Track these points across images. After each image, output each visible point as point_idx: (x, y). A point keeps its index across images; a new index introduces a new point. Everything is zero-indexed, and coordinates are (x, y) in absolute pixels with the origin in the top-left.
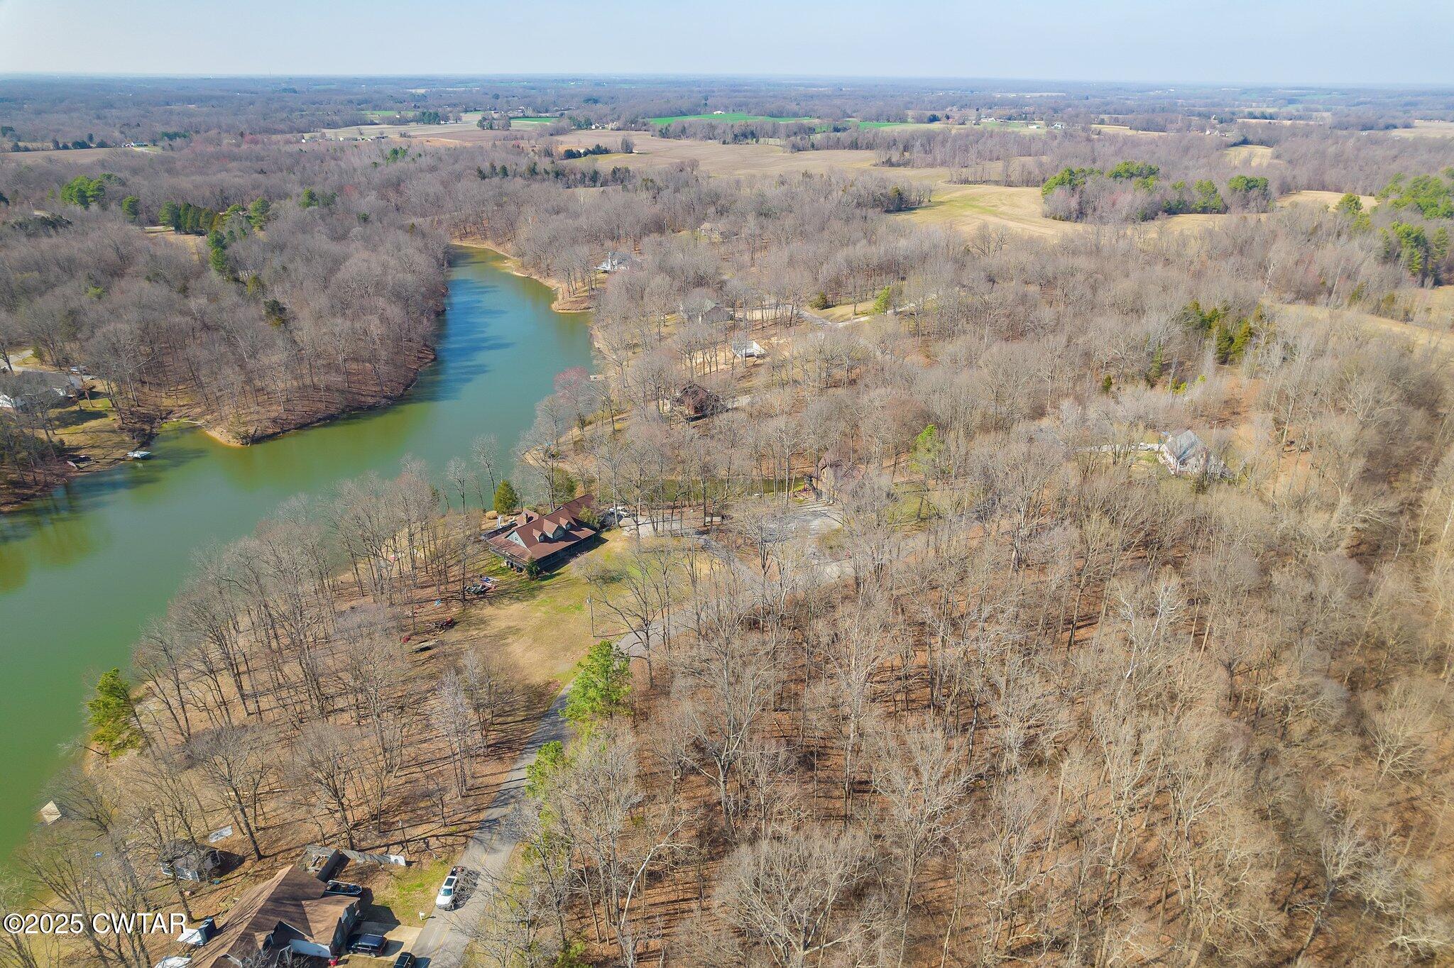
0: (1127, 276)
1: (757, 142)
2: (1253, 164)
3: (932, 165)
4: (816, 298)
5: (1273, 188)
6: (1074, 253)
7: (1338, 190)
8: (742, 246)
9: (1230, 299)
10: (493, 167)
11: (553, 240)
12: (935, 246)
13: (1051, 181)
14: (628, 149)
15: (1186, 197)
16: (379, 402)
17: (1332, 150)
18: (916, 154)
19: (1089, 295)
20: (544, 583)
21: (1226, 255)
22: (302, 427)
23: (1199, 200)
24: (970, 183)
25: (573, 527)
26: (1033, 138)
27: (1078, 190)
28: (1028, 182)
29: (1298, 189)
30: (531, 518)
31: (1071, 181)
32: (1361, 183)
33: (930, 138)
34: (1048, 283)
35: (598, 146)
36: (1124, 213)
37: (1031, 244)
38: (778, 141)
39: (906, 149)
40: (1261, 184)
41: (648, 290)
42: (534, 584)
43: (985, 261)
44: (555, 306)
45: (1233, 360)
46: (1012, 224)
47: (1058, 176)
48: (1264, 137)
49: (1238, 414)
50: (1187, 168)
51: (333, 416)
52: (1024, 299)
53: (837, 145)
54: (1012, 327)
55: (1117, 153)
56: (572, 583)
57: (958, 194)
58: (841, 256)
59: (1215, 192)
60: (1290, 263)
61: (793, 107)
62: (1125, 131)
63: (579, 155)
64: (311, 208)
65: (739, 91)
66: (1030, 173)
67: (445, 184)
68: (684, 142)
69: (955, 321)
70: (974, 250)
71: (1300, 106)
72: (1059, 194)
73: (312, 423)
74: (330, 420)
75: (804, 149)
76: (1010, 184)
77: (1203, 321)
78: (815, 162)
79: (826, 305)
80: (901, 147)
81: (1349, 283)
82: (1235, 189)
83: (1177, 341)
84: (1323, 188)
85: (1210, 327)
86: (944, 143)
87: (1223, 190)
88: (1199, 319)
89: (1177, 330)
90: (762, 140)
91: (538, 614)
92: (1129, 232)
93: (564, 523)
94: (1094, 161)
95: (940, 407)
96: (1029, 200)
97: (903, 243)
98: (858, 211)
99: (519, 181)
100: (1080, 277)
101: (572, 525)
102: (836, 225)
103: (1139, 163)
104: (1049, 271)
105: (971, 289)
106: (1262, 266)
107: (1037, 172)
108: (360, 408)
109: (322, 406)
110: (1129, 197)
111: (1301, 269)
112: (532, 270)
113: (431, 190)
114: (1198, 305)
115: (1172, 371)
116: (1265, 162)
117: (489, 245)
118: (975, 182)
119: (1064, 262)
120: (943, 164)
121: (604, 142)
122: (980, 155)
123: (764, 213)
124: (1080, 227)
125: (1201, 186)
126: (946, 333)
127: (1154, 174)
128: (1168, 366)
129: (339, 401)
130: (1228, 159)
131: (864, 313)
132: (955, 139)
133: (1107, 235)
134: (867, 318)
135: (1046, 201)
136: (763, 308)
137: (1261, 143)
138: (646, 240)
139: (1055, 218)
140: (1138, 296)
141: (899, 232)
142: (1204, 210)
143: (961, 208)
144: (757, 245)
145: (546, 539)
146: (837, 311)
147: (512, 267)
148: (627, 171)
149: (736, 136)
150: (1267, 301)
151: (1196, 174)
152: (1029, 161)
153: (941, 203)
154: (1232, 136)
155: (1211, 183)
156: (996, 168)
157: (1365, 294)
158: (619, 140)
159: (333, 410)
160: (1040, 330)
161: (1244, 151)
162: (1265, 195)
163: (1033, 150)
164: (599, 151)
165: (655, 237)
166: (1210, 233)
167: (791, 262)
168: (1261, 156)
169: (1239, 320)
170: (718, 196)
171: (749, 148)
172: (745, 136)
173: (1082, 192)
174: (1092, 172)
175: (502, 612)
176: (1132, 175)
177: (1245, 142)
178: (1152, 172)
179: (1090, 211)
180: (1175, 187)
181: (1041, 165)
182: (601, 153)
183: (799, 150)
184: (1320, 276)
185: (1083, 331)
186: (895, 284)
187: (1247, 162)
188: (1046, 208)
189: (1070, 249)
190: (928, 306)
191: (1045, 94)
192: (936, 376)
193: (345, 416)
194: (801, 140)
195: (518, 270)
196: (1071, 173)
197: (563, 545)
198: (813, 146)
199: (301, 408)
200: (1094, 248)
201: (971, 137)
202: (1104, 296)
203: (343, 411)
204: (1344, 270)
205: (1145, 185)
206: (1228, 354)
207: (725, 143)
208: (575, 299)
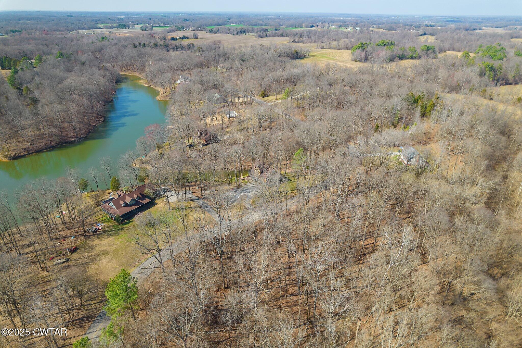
0: (384, 82)
1: (245, 34)
2: (428, 41)
3: (311, 42)
4: (261, 93)
5: (437, 50)
6: (363, 74)
7: (459, 51)
8: (233, 73)
9: (425, 92)
10: (140, 44)
11: (159, 71)
12: (309, 72)
13: (354, 47)
14: (196, 37)
15: (405, 53)
16: (75, 140)
17: (456, 36)
18: (305, 38)
19: (369, 89)
20: (125, 226)
21: (422, 74)
22: (39, 151)
23: (410, 55)
24: (324, 49)
25: (140, 199)
26: (348, 32)
27: (365, 50)
28: (346, 49)
29: (445, 51)
30: (120, 195)
31: (362, 47)
32: (467, 48)
33: (310, 33)
34: (353, 86)
35: (184, 36)
36: (382, 59)
37: (346, 71)
38: (253, 34)
39: (301, 36)
40: (433, 48)
41: (192, 91)
42: (120, 227)
43: (328, 77)
44: (158, 98)
45: (427, 116)
46: (340, 63)
47: (357, 45)
48: (431, 32)
49: (430, 138)
50: (405, 43)
51: (53, 146)
52: (343, 92)
53: (275, 35)
54: (338, 104)
55: (379, 37)
56: (136, 226)
57: (319, 53)
58: (271, 75)
59: (416, 51)
60: (445, 78)
61: (261, 22)
62: (382, 30)
63: (176, 39)
64: (59, 59)
65: (241, 17)
66: (347, 45)
67: (119, 50)
68: (218, 35)
69: (315, 102)
70: (324, 73)
71: (443, 23)
72: (358, 52)
73: (43, 150)
74: (52, 148)
75: (263, 37)
76: (339, 49)
77: (415, 100)
78: (266, 41)
79: (264, 96)
80: (299, 36)
81: (468, 85)
82: (423, 50)
83: (405, 108)
84: (454, 50)
85: (417, 103)
86: (315, 34)
87: (419, 51)
88: (413, 99)
89: (405, 104)
90: (247, 34)
91: (118, 243)
92: (384, 66)
93: (135, 197)
94: (371, 40)
95: (305, 139)
96: (347, 55)
97: (296, 70)
98: (279, 58)
99: (149, 48)
100: (366, 83)
101: (140, 197)
102: (270, 64)
103: (388, 41)
104: (354, 81)
105: (322, 88)
106: (436, 78)
107: (349, 44)
108: (66, 143)
109: (48, 142)
110: (384, 53)
111: (450, 80)
112: (151, 84)
113: (113, 52)
114: (412, 94)
115: (403, 121)
116: (433, 41)
117: (136, 74)
118: (327, 48)
119: (359, 77)
120: (315, 42)
121: (186, 35)
122: (328, 38)
123: (243, 59)
124: (365, 64)
125: (410, 49)
126: (312, 107)
127: (393, 44)
128: (402, 118)
129: (57, 140)
130: (419, 40)
131: (279, 99)
132: (319, 33)
133: (376, 67)
134: (281, 101)
135: (353, 55)
136: (239, 97)
137: (431, 34)
138: (194, 70)
139: (356, 61)
140: (389, 90)
141: (295, 66)
142: (412, 58)
143: (321, 57)
144: (240, 72)
145: (126, 205)
146: (270, 98)
147: (143, 83)
148: (193, 44)
149: (238, 32)
150: (439, 92)
151: (409, 45)
152: (347, 41)
153: (313, 56)
154: (420, 32)
155: (414, 48)
156: (334, 43)
157: (474, 89)
158: (192, 34)
159: (53, 144)
160: (350, 104)
161: (425, 37)
162: (434, 52)
163: (348, 37)
164: (184, 38)
165: (197, 69)
166: (416, 66)
167: (252, 78)
168: (431, 39)
169: (429, 100)
170: (226, 54)
171: (242, 37)
172: (241, 32)
173: (366, 51)
174: (370, 44)
175: (101, 242)
176: (385, 45)
177: (425, 34)
178: (392, 44)
179: (369, 58)
180: (401, 49)
181: (351, 42)
182: (185, 39)
183: (261, 37)
184: (457, 82)
185: (367, 105)
186: (292, 86)
187: (426, 40)
188: (353, 57)
189: (361, 72)
190: (305, 95)
191: (353, 18)
192: (305, 125)
193: (58, 146)
194: (263, 33)
195: (145, 84)
196: (362, 44)
197: (135, 207)
198: (266, 36)
199: (38, 144)
200: (371, 72)
201: (325, 32)
202: (376, 91)
203: (58, 144)
204: (466, 80)
205: (390, 49)
206: (424, 114)
207: (233, 35)
208: (166, 95)
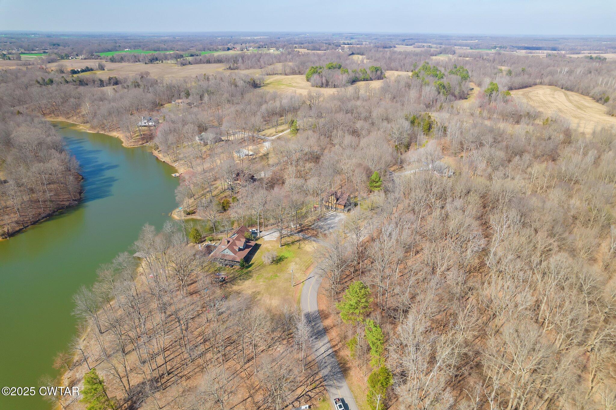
1: (162, 62)
14: (102, 68)
16: (72, 204)
20: (249, 269)
22: (35, 223)
25: (247, 242)
26: (277, 55)
28: (293, 73)
30: (229, 241)
35: (85, 67)
38: (172, 62)
42: (245, 271)
44: (124, 145)
51: (50, 214)
57: (272, 80)
59: (367, 73)
61: (162, 46)
62: (306, 51)
63: (78, 72)
65: (128, 40)
68: (123, 64)
71: (356, 40)
73: (39, 220)
75: (186, 64)
90: (164, 61)
96: (300, 80)
108: (63, 208)
109: (42, 210)
112: (98, 129)
116: (368, 61)
117: (62, 119)
118: (273, 74)
121: (86, 65)
131: (279, 132)
137: (359, 54)
139: (317, 87)
143: (279, 85)
145: (240, 250)
147: (84, 129)
149: (149, 60)
153: (269, 84)
154: (347, 51)
155: (364, 69)
156: (274, 68)
158: (97, 65)
159: (48, 211)
161: (357, 57)
164: (87, 70)
172: (154, 60)
173: (324, 76)
177: (353, 54)
180: (353, 72)
182: (93, 71)
183: (184, 65)
187: (362, 60)
188: (310, 83)
191: (262, 37)
194: (181, 60)
195: (90, 130)
197: (248, 250)
198: (190, 63)
199: (29, 214)
207: (146, 63)
208: (134, 140)
